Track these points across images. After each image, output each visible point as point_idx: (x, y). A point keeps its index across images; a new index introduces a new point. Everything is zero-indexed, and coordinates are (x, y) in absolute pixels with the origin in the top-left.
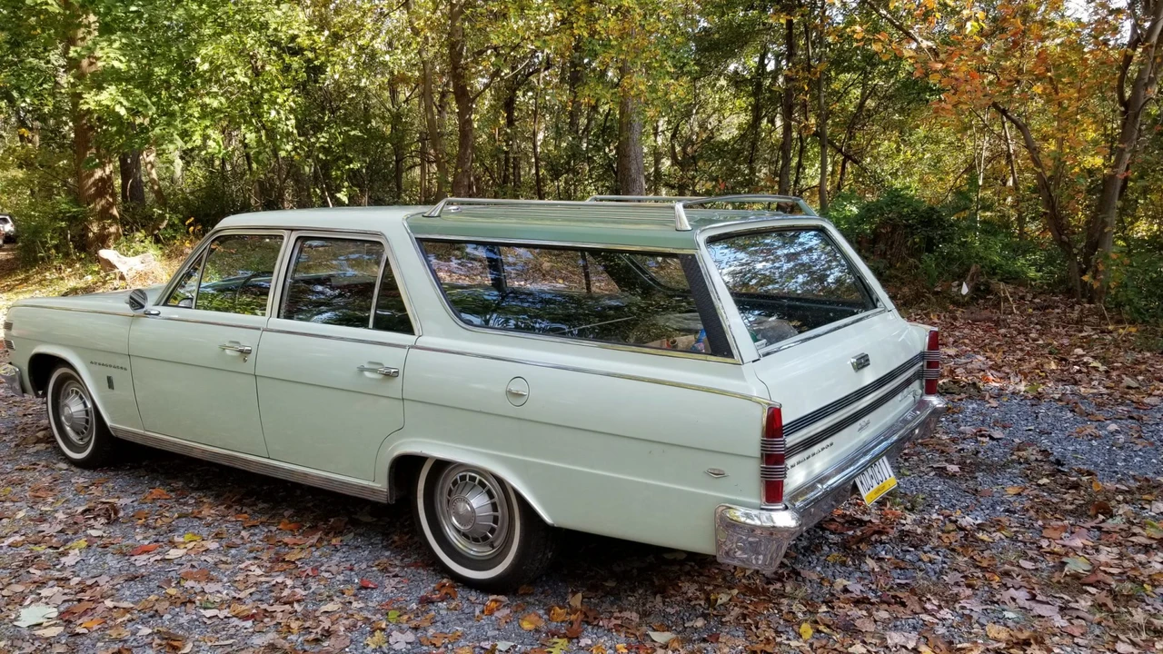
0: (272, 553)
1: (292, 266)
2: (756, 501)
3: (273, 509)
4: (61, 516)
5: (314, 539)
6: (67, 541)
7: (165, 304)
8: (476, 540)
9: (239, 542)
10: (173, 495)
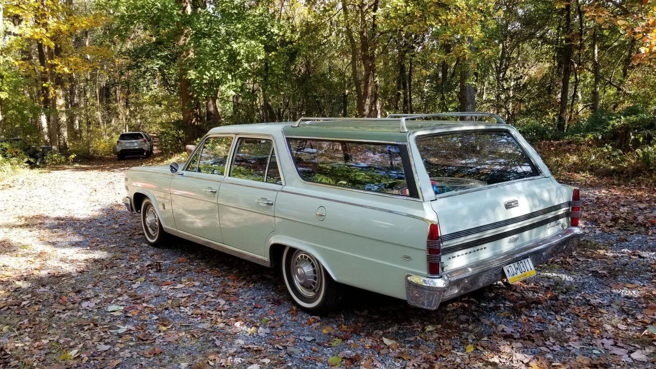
0: (221, 289)
1: (236, 150)
2: (425, 273)
3: (229, 269)
4: (138, 267)
5: (242, 284)
6: (137, 278)
7: (187, 170)
8: (307, 288)
9: (209, 283)
10: (188, 260)
